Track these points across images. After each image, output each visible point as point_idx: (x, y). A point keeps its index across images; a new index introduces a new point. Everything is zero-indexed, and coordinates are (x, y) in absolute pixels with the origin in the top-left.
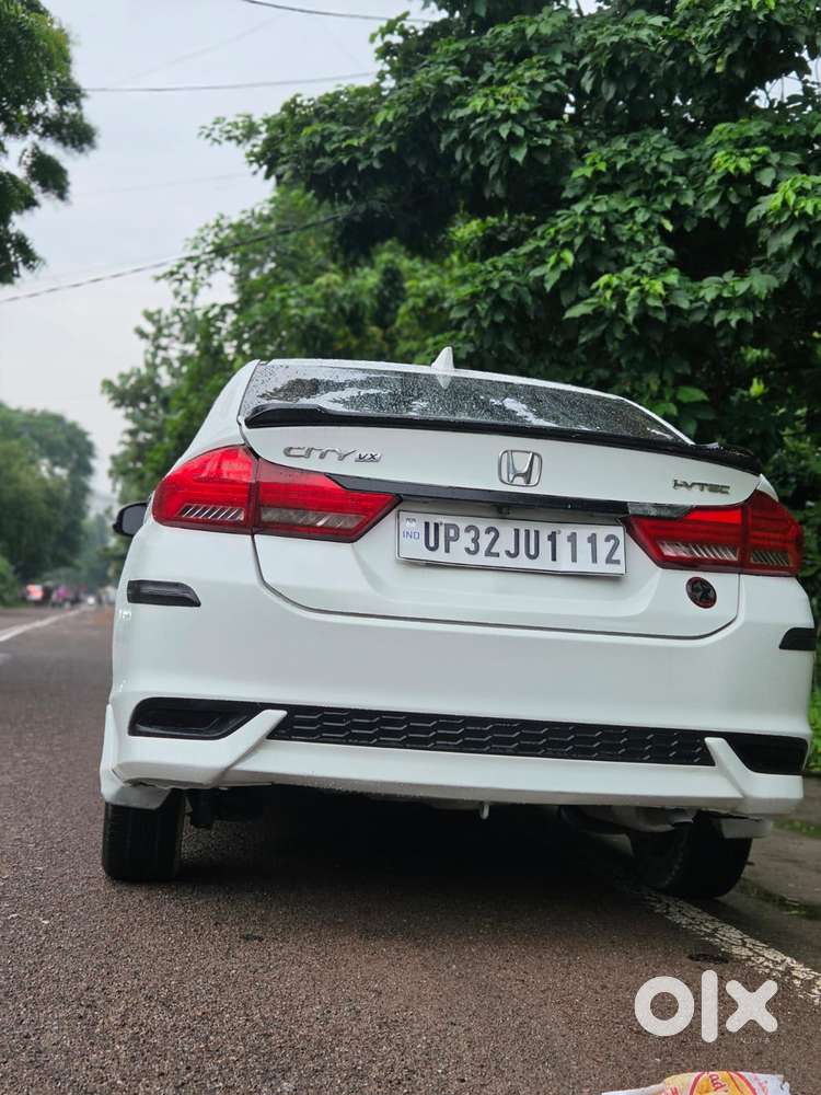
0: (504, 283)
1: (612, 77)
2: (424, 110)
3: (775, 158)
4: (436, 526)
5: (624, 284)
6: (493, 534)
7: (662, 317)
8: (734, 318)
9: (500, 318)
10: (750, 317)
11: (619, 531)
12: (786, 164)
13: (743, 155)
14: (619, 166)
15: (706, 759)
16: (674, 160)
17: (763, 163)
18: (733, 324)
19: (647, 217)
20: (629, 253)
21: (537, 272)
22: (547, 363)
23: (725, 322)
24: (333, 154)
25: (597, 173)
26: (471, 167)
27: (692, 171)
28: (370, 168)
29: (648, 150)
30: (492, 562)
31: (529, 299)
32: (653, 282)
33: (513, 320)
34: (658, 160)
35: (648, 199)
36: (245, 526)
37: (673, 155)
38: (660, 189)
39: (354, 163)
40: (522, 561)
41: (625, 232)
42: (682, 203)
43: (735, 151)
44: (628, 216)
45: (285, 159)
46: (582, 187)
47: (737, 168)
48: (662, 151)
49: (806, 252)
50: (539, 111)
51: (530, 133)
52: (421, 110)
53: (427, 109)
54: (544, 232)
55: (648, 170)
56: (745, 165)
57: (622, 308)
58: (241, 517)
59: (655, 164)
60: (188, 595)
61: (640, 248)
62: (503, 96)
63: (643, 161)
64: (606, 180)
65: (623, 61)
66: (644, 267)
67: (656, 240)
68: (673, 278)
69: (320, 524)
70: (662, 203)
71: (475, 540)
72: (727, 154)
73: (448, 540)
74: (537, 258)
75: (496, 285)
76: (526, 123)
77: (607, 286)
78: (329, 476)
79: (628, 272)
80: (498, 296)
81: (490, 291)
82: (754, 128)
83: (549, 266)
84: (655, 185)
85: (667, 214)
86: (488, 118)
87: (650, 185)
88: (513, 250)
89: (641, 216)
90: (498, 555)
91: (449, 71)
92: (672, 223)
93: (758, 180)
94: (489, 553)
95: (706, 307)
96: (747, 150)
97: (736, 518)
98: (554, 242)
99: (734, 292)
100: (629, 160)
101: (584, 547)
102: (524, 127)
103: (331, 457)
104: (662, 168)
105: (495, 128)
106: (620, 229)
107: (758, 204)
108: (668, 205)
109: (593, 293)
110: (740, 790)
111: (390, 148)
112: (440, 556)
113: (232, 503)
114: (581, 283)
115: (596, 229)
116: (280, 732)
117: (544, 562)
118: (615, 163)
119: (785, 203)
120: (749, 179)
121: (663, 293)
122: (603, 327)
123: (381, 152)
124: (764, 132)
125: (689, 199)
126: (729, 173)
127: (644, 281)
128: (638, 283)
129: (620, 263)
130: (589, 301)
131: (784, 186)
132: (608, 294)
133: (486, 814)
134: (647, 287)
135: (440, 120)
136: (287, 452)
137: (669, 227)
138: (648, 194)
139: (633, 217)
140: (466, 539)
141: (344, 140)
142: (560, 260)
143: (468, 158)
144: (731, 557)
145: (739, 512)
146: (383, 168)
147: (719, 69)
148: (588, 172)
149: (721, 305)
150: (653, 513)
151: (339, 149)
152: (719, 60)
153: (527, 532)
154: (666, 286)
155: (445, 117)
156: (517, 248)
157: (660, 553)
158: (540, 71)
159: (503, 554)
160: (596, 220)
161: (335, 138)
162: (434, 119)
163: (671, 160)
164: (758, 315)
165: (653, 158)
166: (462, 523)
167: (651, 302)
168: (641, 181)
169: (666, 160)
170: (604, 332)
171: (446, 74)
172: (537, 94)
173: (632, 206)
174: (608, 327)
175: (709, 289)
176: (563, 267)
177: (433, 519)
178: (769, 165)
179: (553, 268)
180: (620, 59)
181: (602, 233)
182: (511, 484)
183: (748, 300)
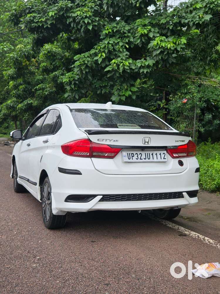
0: (88, 61)
1: (111, 6)
2: (62, 13)
3: (153, 30)
4: (130, 154)
5: (119, 62)
6: (141, 155)
7: (129, 71)
8: (145, 71)
9: (87, 70)
10: (149, 71)
11: (165, 152)
12: (155, 32)
13: (145, 29)
14: (115, 31)
15: (183, 197)
16: (128, 29)
17: (150, 31)
18: (145, 72)
19: (122, 44)
20: (118, 54)
21: (96, 58)
22: (97, 80)
23: (143, 72)
24: (37, 23)
25: (109, 32)
26: (76, 29)
27: (131, 31)
28: (47, 27)
29: (121, 26)
30: (141, 161)
31: (94, 65)
32: (126, 62)
33: (90, 71)
34: (124, 29)
35: (122, 39)
36: (89, 156)
37: (127, 28)
38: (125, 37)
39: (43, 25)
40: (147, 160)
41: (117, 48)
42: (130, 41)
43: (143, 28)
44: (117, 44)
45: (22, 22)
46: (105, 35)
47: (144, 32)
48: (124, 26)
49: (162, 55)
50: (93, 15)
51: (92, 21)
52: (61, 13)
53: (63, 13)
54: (96, 48)
55: (122, 32)
56: (146, 32)
57: (118, 68)
58: (88, 154)
59: (123, 30)
60: (79, 173)
61: (121, 52)
62: (85, 11)
63: (120, 29)
64: (111, 34)
65: (115, 3)
66: (123, 58)
67: (125, 50)
68: (131, 61)
69: (106, 155)
70: (125, 40)
71: (137, 156)
72: (141, 28)
73: (132, 157)
74: (96, 54)
75: (86, 62)
76: (91, 19)
77: (115, 63)
78: (108, 145)
79: (119, 59)
80: (87, 65)
81: (85, 63)
82: (147, 21)
83: (99, 57)
84: (123, 36)
85: (127, 43)
86: (81, 17)
87: (122, 35)
88: (89, 52)
89: (121, 44)
90: (142, 159)
91: (68, 2)
92: (128, 46)
93: (149, 36)
94: (140, 159)
95: (138, 68)
96: (146, 28)
97: (186, 147)
98: (100, 50)
99: (145, 65)
100: (117, 29)
101: (159, 156)
102: (91, 20)
103: (108, 141)
104: (125, 31)
105: (84, 20)
106: (116, 47)
107: (150, 43)
108: (127, 41)
109: (110, 65)
110: (189, 202)
111: (53, 22)
112: (131, 160)
113: (85, 151)
114: (107, 61)
115: (110, 48)
116: (102, 200)
117: (151, 160)
118: (114, 30)
119: (157, 43)
120: (147, 35)
121: (129, 65)
122: (113, 73)
123: (51, 23)
124: (149, 22)
125: (132, 40)
126: (142, 34)
127: (124, 62)
128: (122, 63)
129: (117, 56)
130: (110, 66)
131: (157, 39)
132: (115, 65)
133: (140, 212)
134: (125, 63)
135: (67, 16)
136: (98, 140)
137: (127, 47)
138: (122, 38)
139: (118, 44)
140: (136, 156)
141: (40, 19)
142: (101, 55)
143: (75, 26)
144: (185, 155)
145: (186, 145)
146: (51, 27)
147: (138, 5)
148: (107, 32)
149: (142, 67)
150: (172, 148)
151: (38, 21)
152: (137, 3)
153: (147, 154)
154: (129, 63)
155: (68, 15)
156: (90, 51)
157: (173, 156)
158: (93, 4)
159: (143, 159)
160: (110, 45)
161: (37, 18)
162: (65, 15)
163: (127, 29)
164: (151, 70)
165: (123, 28)
166: (135, 153)
167: (126, 67)
168: (120, 34)
169: (126, 29)
170: (114, 74)
171: (68, 3)
172: (93, 10)
173: (118, 41)
174: (114, 73)
175: (139, 63)
176: (103, 57)
177: (129, 152)
178: (151, 32)
179: (100, 57)
180: (114, 2)
181: (112, 49)
182: (145, 144)
183: (148, 66)
